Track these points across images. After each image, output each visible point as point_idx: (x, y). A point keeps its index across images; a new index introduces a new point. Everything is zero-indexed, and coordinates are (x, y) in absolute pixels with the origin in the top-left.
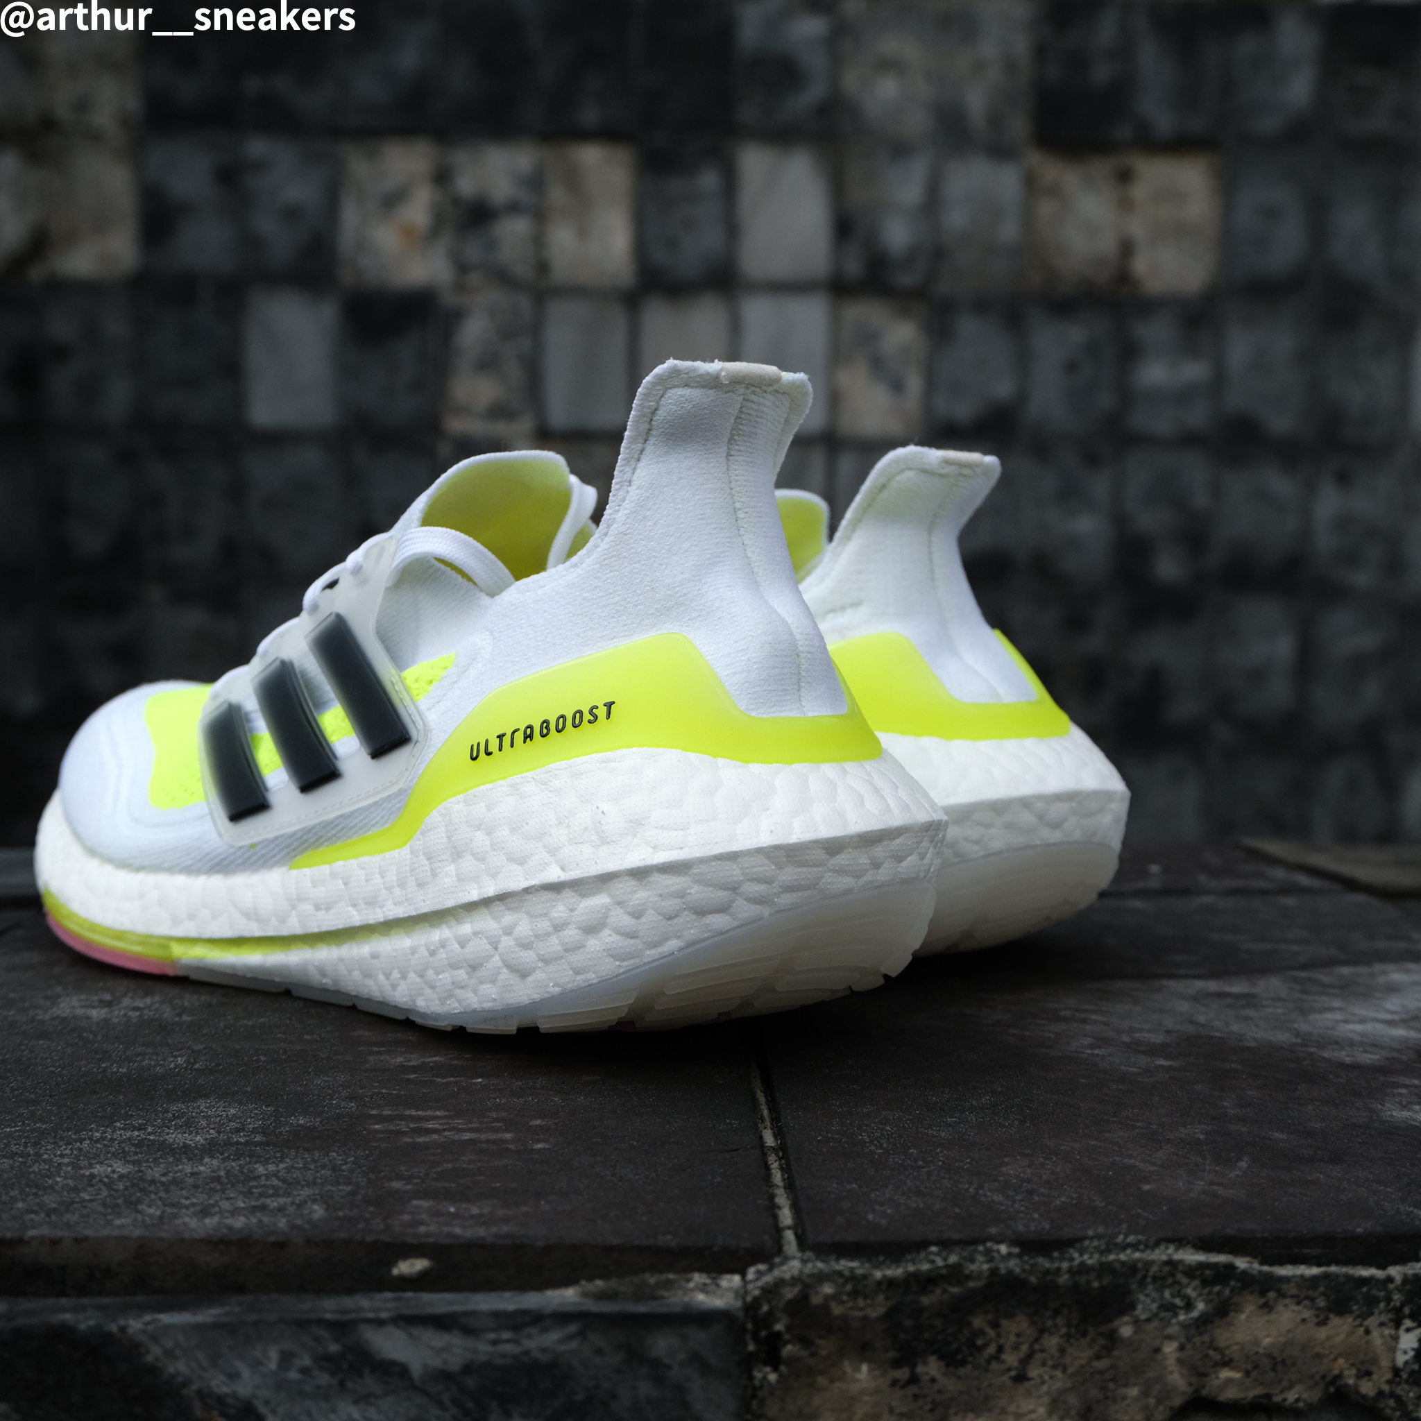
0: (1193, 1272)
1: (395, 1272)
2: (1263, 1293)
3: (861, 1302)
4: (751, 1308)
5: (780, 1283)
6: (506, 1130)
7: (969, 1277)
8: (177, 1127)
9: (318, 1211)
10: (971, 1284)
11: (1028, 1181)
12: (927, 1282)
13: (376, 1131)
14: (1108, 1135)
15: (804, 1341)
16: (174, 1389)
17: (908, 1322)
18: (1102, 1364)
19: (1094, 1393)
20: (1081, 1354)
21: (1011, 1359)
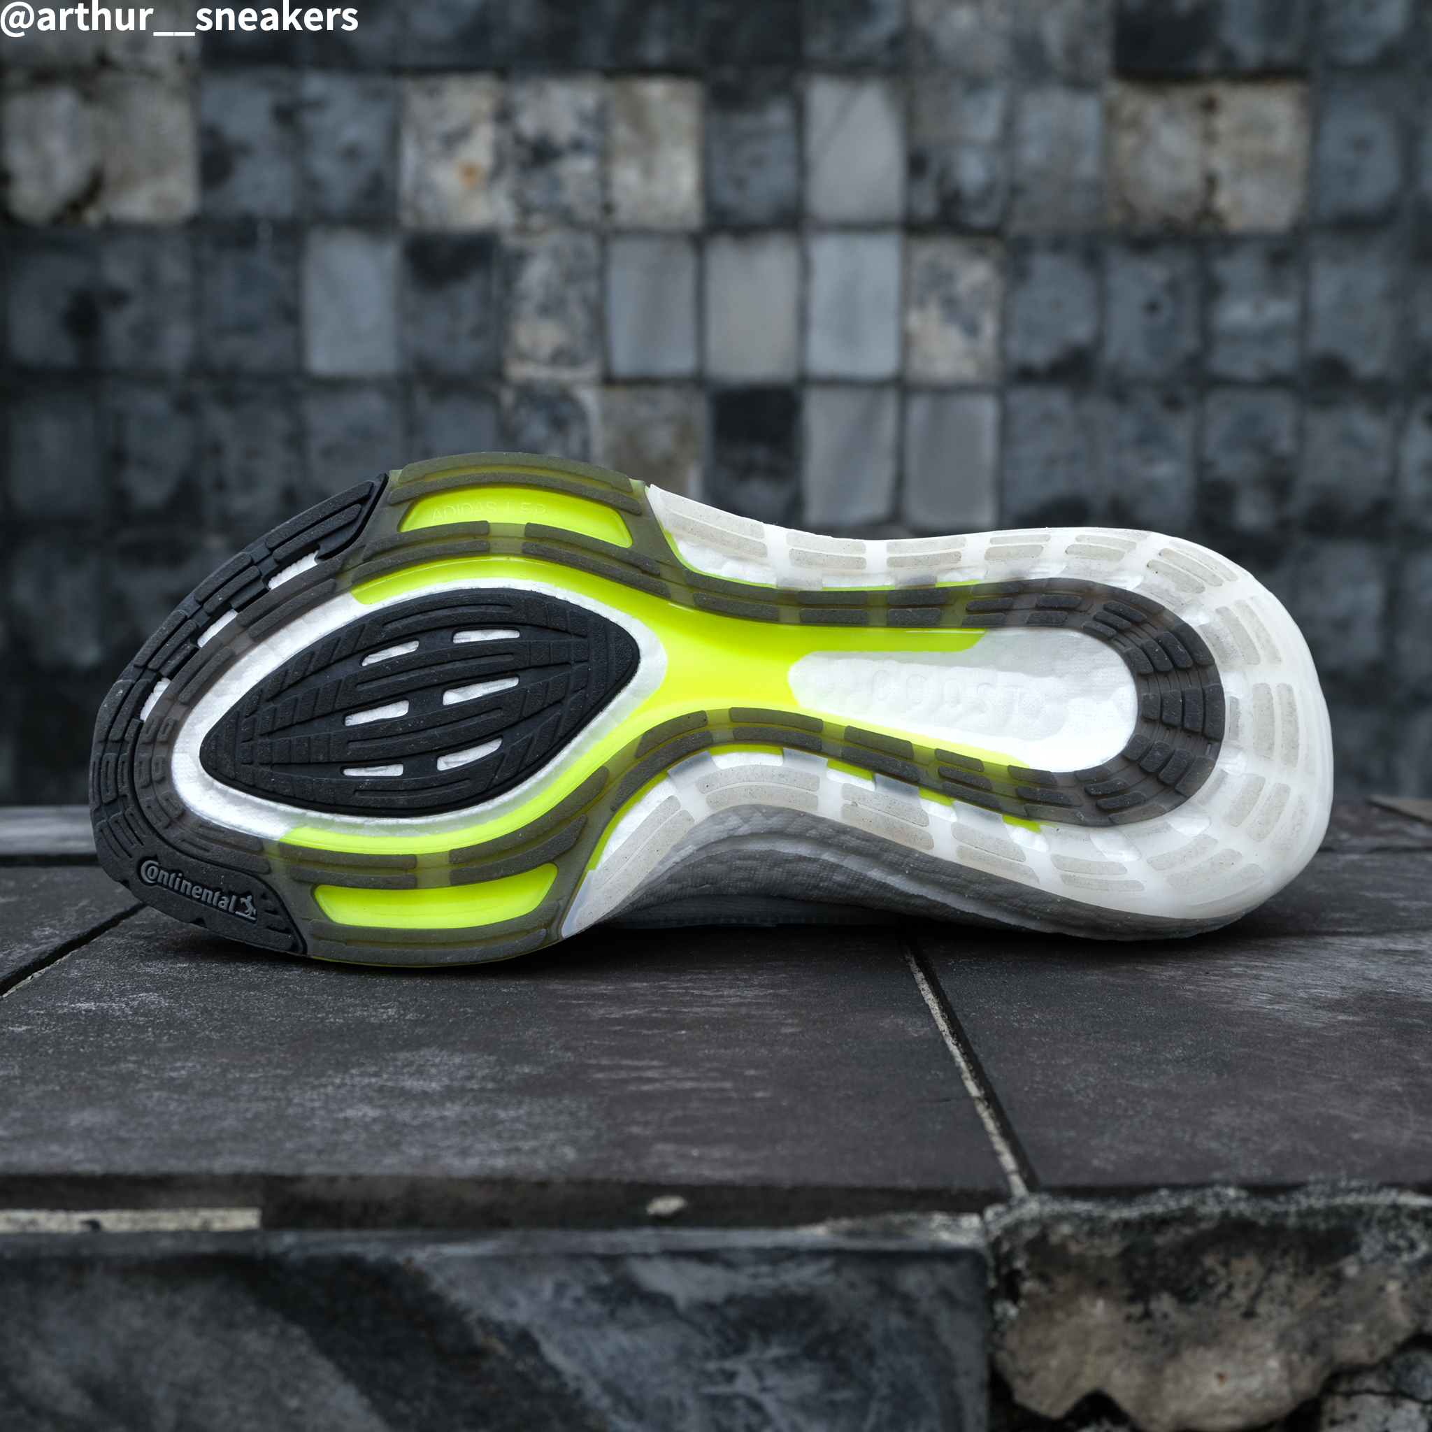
0: (1417, 1215)
1: (651, 1210)
3: (1097, 1241)
4: (993, 1246)
5: (1019, 1224)
6: (724, 1079)
7: (1200, 1219)
8: (411, 1075)
9: (570, 1153)
10: (1204, 1226)
11: (1240, 1129)
12: (1162, 1223)
13: (600, 1080)
14: (1306, 1087)
15: (1044, 1278)
16: (455, 1316)
17: (1142, 1261)
18: (1328, 1302)
19: (1320, 1329)
20: (1307, 1292)
21: (1240, 1296)
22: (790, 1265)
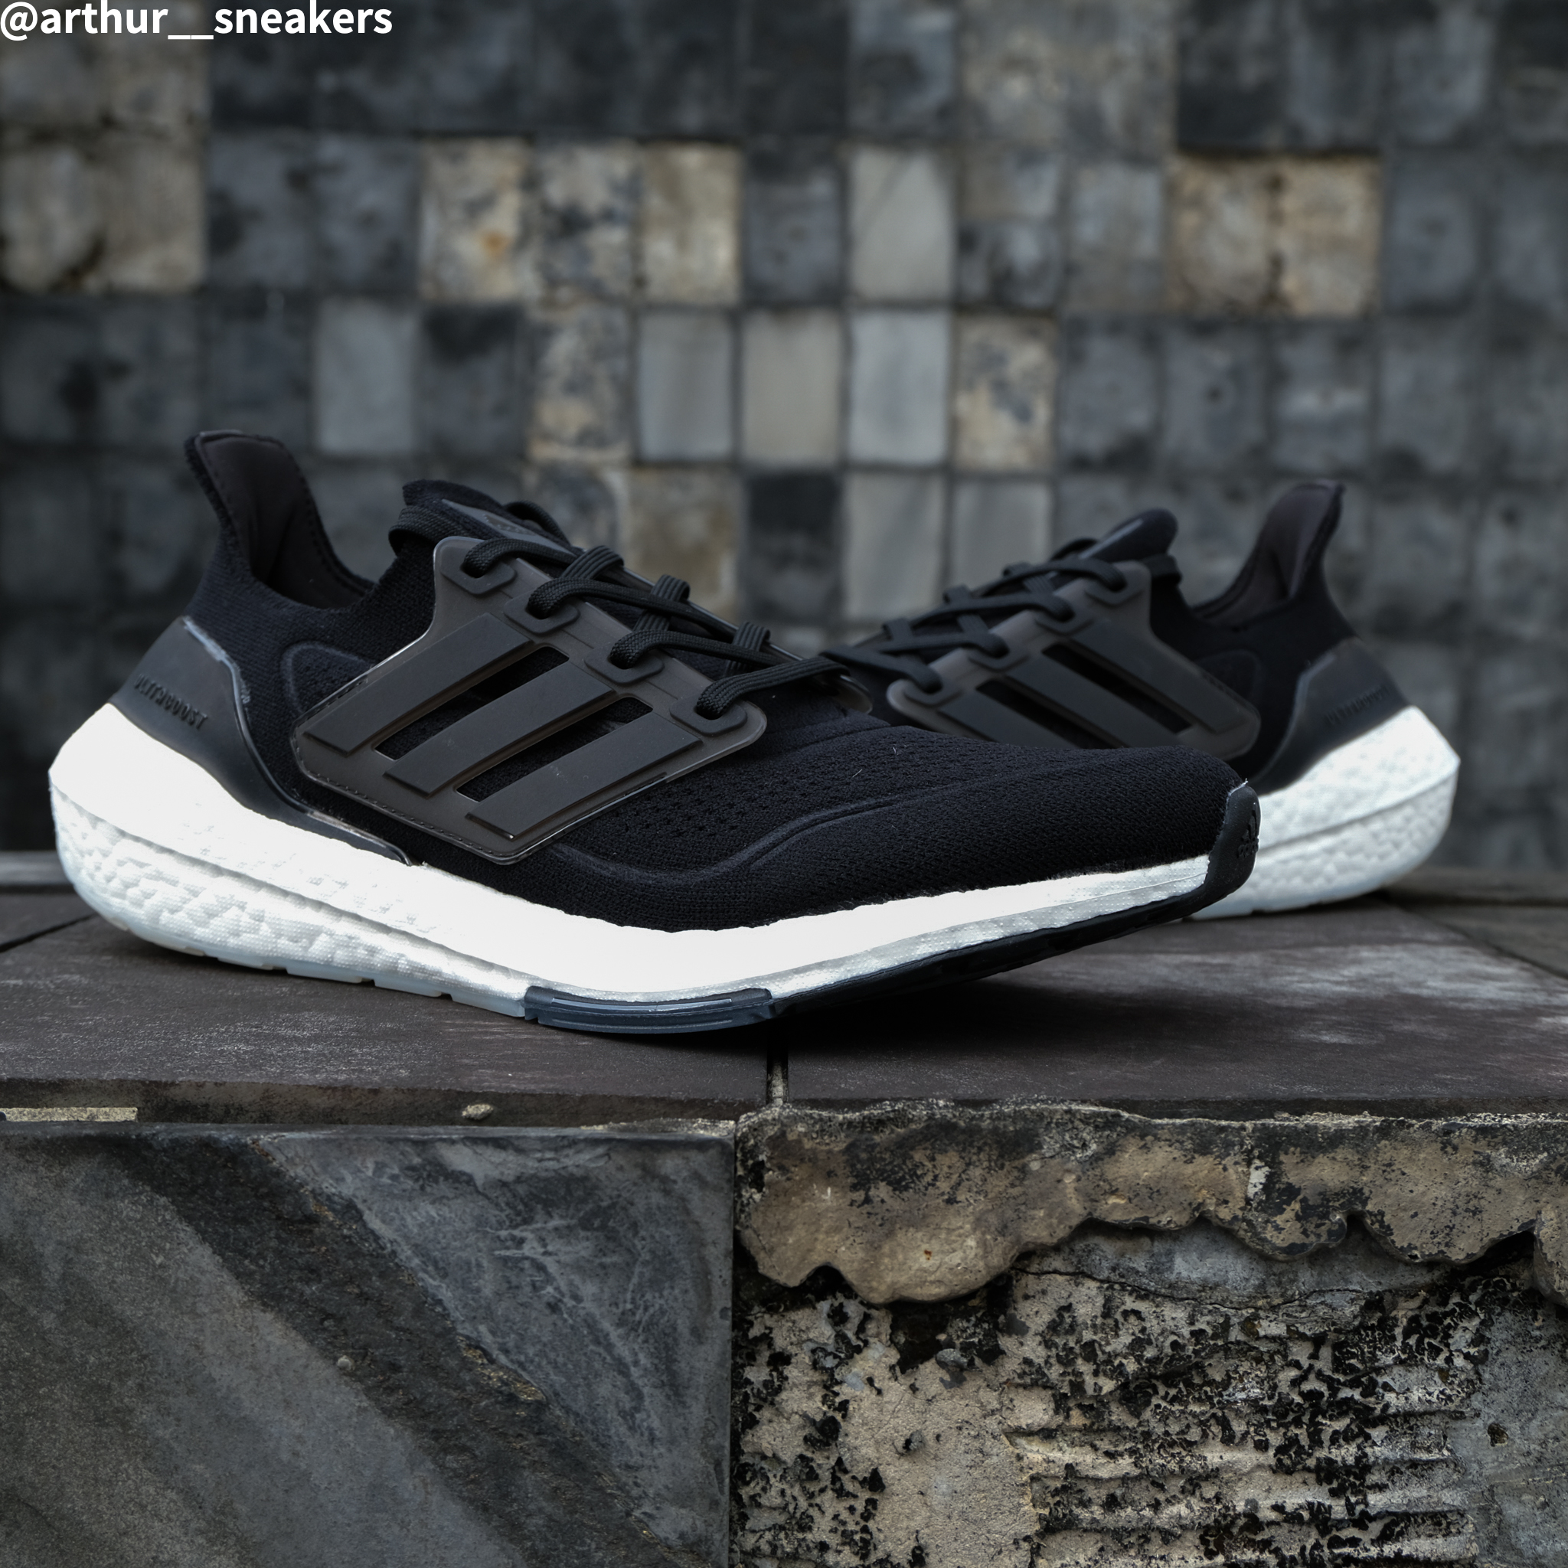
0: (1086, 1119)
1: (464, 1113)
2: (1142, 1137)
3: (827, 1139)
4: (740, 1141)
5: (763, 1123)
7: (911, 1121)
8: (288, 1027)
10: (913, 1126)
12: (879, 1124)
13: (451, 1033)
15: (783, 1169)
16: (293, 1189)
17: (864, 1156)
18: (1015, 1191)
19: (1010, 1214)
20: (999, 1183)
21: (944, 1186)
22: (571, 1152)
